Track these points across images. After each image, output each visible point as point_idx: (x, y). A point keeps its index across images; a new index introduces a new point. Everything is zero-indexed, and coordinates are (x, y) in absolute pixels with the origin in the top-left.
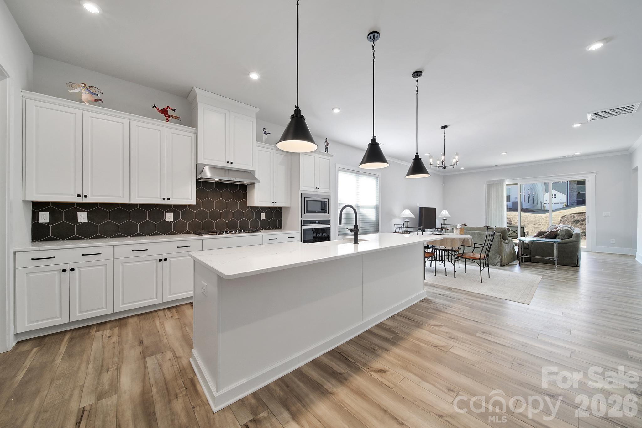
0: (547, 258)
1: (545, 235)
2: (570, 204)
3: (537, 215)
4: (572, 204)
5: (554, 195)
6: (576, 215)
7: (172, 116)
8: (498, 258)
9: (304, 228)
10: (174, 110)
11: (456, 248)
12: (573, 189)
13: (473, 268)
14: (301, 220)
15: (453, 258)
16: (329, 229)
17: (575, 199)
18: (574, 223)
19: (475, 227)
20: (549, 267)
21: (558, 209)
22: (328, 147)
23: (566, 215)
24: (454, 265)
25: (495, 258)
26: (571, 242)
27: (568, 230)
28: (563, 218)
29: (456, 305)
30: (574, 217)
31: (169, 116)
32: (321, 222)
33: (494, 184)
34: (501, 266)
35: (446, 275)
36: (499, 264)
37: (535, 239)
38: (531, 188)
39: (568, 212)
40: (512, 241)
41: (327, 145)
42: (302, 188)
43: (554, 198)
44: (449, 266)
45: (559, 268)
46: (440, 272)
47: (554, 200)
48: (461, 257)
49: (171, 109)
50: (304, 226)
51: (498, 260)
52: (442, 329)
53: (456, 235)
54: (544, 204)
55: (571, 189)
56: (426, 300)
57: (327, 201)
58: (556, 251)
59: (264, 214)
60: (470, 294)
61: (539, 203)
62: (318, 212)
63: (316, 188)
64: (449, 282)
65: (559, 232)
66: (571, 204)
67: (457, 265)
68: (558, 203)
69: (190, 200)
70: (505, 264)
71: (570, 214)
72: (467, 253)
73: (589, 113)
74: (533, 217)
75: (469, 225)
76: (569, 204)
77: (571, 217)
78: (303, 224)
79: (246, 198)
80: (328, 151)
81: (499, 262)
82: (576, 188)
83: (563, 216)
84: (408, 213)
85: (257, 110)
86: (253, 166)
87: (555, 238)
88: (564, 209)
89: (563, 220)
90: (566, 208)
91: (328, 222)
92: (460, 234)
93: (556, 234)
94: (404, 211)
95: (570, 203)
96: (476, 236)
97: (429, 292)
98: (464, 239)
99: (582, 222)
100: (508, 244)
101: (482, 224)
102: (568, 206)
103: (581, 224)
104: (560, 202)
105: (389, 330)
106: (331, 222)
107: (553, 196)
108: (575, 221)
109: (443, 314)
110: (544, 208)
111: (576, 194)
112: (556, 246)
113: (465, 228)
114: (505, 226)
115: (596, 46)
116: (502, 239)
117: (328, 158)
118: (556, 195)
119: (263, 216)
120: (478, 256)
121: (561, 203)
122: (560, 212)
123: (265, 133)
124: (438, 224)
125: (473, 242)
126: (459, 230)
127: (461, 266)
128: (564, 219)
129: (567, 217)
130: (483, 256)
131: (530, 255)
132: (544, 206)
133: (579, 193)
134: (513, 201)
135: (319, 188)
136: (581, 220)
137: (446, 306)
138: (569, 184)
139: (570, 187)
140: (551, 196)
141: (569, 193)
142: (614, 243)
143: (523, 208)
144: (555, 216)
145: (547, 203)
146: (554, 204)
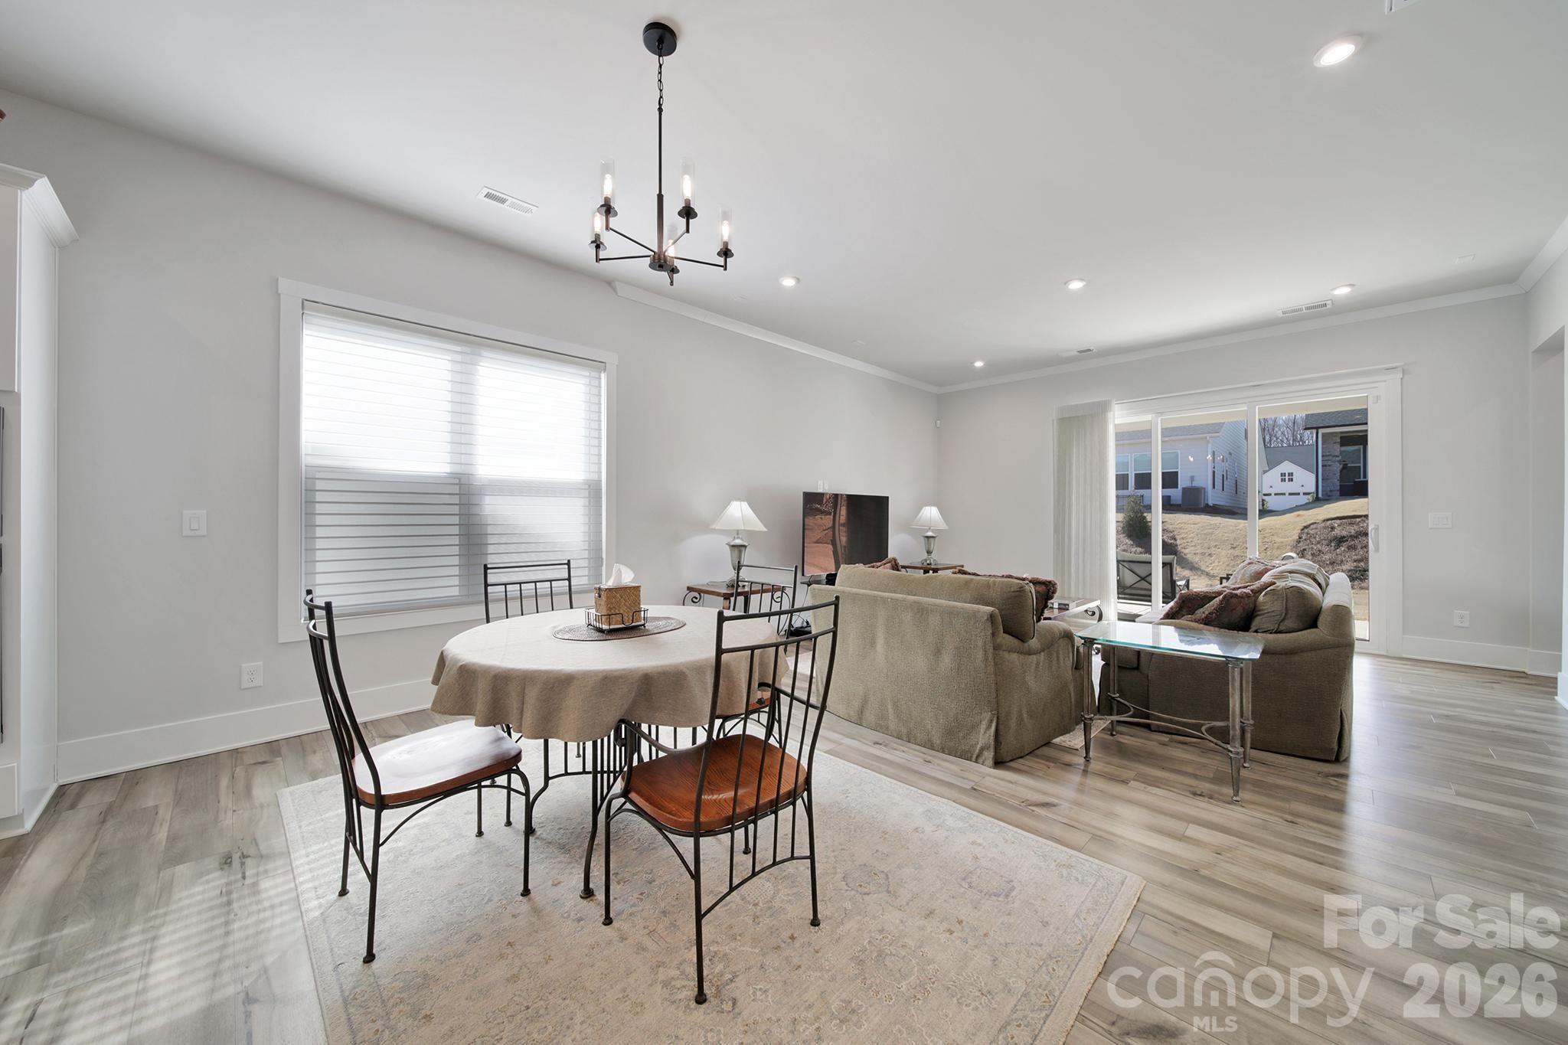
1: (1207, 608)
2: (1323, 495)
3: (1240, 524)
4: (1329, 494)
5: (1289, 474)
6: (1338, 521)
8: (983, 726)
12: (1330, 455)
17: (1336, 482)
18: (1333, 544)
21: (1297, 508)
23: (1313, 524)
25: (974, 727)
26: (1313, 648)
28: (1306, 530)
30: (1333, 528)
33: (1078, 418)
34: (997, 765)
38: (1230, 454)
39: (1317, 514)
43: (1289, 481)
47: (1287, 487)
51: (985, 735)
54: (1265, 495)
55: (1327, 456)
65: (1261, 598)
66: (1327, 494)
68: (1299, 494)
70: (1018, 751)
71: (1324, 521)
76: (1320, 495)
77: (1325, 528)
81: (987, 747)
82: (1338, 453)
83: (1305, 524)
84: (739, 516)
87: (1245, 623)
88: (1310, 506)
89: (1304, 536)
90: (1313, 505)
93: (1251, 606)
94: (728, 510)
95: (1323, 491)
99: (1353, 543)
102: (1318, 500)
103: (1351, 546)
104: (1301, 490)
108: (1335, 538)
110: (1263, 505)
111: (1337, 467)
112: (1236, 679)
118: (1292, 475)
121: (1304, 494)
122: (1298, 516)
128: (1308, 534)
129: (1316, 529)
132: (1263, 500)
133: (1345, 467)
134: (1184, 486)
136: (1351, 536)
138: (1323, 444)
139: (1323, 452)
140: (1280, 478)
141: (1323, 466)
142: (1466, 624)
143: (1207, 505)
144: (1286, 525)
145: (1273, 495)
146: (1287, 494)
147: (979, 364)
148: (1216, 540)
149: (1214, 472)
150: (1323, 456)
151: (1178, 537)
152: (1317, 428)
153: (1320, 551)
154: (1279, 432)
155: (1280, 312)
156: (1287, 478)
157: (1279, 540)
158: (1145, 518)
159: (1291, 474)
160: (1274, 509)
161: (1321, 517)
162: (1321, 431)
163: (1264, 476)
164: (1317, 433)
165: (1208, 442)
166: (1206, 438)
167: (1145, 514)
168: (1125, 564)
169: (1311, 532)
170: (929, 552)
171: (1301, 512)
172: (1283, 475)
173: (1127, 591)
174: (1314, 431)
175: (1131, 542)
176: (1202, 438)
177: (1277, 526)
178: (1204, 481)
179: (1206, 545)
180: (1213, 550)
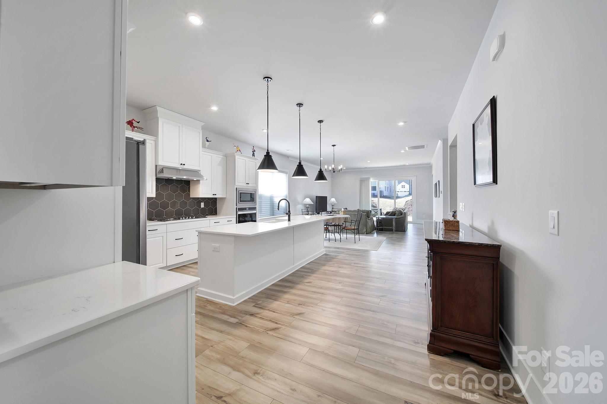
0: (390, 228)
1: (389, 214)
7: (136, 127)
8: (365, 229)
9: (239, 214)
10: (138, 122)
11: (341, 224)
13: (351, 236)
14: (237, 208)
15: (340, 231)
16: (255, 214)
19: (352, 210)
20: (391, 233)
21: (406, 196)
22: (254, 152)
24: (340, 235)
25: (363, 230)
26: (402, 218)
27: (400, 211)
28: (407, 202)
29: (342, 255)
31: (134, 127)
32: (250, 209)
33: (364, 180)
34: (367, 234)
35: (336, 241)
36: (365, 233)
37: (385, 217)
40: (372, 218)
41: (254, 151)
42: (237, 184)
44: (337, 236)
45: (396, 233)
46: (332, 240)
47: (403, 190)
48: (344, 229)
49: (136, 121)
50: (239, 212)
51: (365, 230)
52: (335, 265)
53: (341, 215)
56: (326, 254)
57: (254, 193)
58: (394, 223)
59: (203, 203)
60: (349, 249)
61: (395, 192)
62: (248, 201)
63: (247, 184)
64: (338, 245)
67: (342, 235)
68: (406, 192)
69: (151, 194)
70: (369, 233)
72: (347, 226)
73: (407, 146)
75: (348, 209)
78: (237, 211)
79: (189, 191)
80: (254, 156)
81: (365, 232)
84: (308, 201)
85: (203, 124)
86: (199, 167)
87: (394, 215)
89: (406, 204)
91: (254, 209)
92: (343, 215)
93: (395, 213)
94: (305, 200)
96: (353, 216)
97: (327, 250)
98: (346, 218)
100: (370, 220)
101: (356, 208)
102: (410, 194)
104: (407, 190)
105: (308, 269)
106: (257, 208)
107: (403, 187)
109: (335, 259)
112: (394, 220)
113: (346, 211)
114: (370, 208)
115: (401, 124)
116: (367, 218)
117: (255, 161)
119: (202, 205)
120: (353, 227)
123: (208, 141)
124: (329, 209)
125: (351, 219)
126: (343, 212)
127: (344, 236)
130: (356, 228)
131: (382, 226)
132: (397, 194)
134: (377, 190)
135: (249, 184)
137: (336, 256)
143: (384, 196)
144: (402, 201)
145: (400, 192)
146: (403, 192)
149: (385, 187)
157: (401, 205)
159: (404, 186)
163: (397, 187)
172: (402, 186)
173: (373, 215)
177: (400, 201)
178: (383, 189)
179: (384, 207)
180: (386, 208)
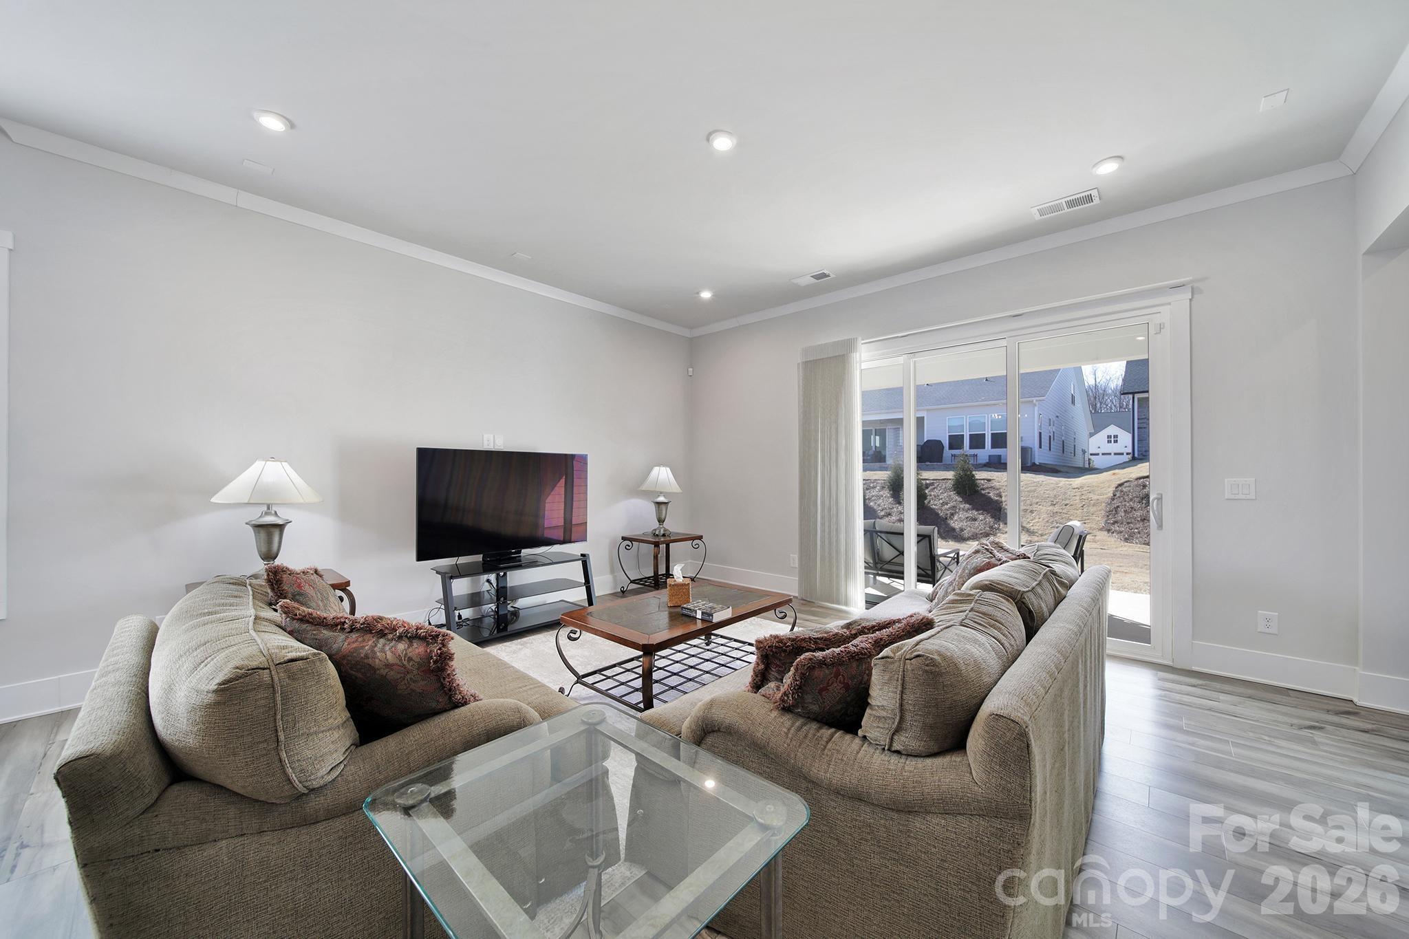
2: (1138, 455)
3: (1060, 481)
4: (1144, 454)
5: (1114, 436)
12: (1146, 418)
18: (1144, 502)
21: (1115, 467)
23: (1127, 482)
28: (1120, 488)
30: (1145, 486)
33: (823, 361)
38: (1057, 417)
43: (1114, 442)
47: (1113, 448)
54: (1091, 454)
55: (1143, 419)
61: (1079, 452)
68: (1122, 454)
74: (1052, 486)
76: (1136, 455)
77: (1137, 486)
83: (1119, 483)
88: (1125, 465)
89: (1118, 494)
95: (1138, 451)
104: (1123, 449)
110: (1089, 464)
122: (1114, 474)
128: (1122, 491)
129: (1130, 486)
132: (1089, 459)
138: (1138, 408)
139: (1138, 415)
140: (1107, 440)
141: (1138, 428)
142: (1274, 630)
143: (1034, 464)
144: (1102, 483)
145: (1100, 454)
146: (1113, 454)
147: (706, 295)
148: (1037, 497)
149: (1040, 433)
150: (1138, 419)
151: (1003, 494)
152: (1133, 393)
153: (1132, 508)
154: (1109, 400)
155: (1034, 210)
156: (1112, 439)
157: (1095, 497)
158: (973, 476)
159: (1116, 436)
160: (1099, 467)
161: (1134, 476)
162: (1137, 396)
163: (1091, 440)
164: (1133, 398)
165: (1035, 405)
166: (1033, 401)
167: (974, 473)
168: (883, 535)
169: (1124, 490)
170: (661, 521)
171: (1117, 471)
172: (1109, 437)
174: (1131, 396)
175: (960, 499)
176: (1030, 401)
177: (1094, 484)
178: (1032, 441)
179: (1028, 502)
180: (1035, 507)
